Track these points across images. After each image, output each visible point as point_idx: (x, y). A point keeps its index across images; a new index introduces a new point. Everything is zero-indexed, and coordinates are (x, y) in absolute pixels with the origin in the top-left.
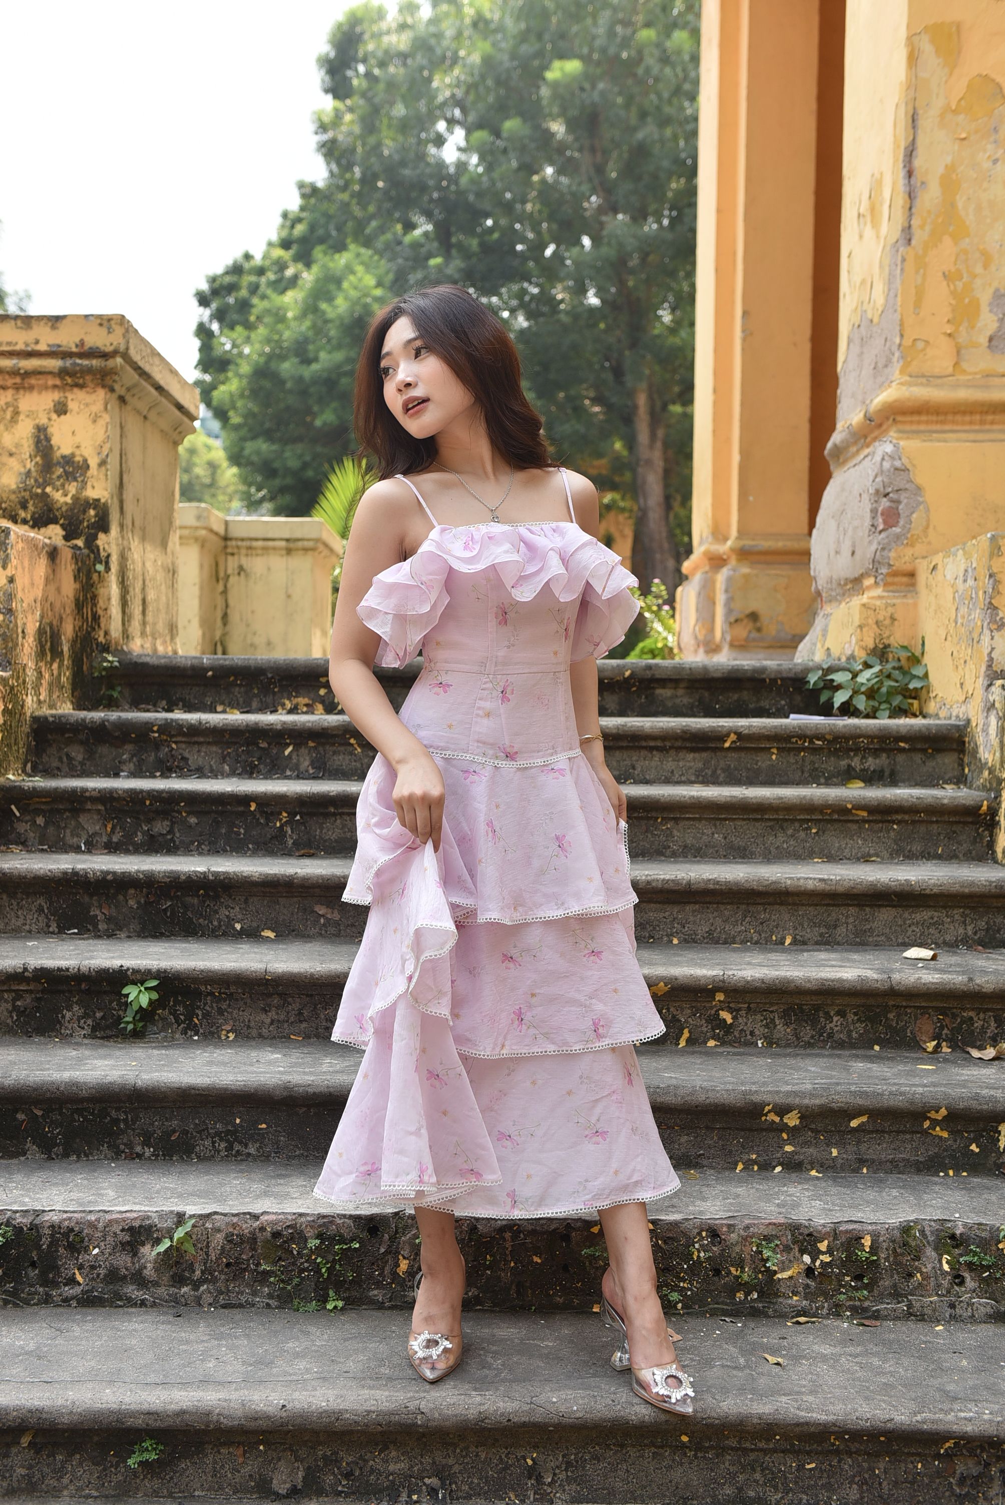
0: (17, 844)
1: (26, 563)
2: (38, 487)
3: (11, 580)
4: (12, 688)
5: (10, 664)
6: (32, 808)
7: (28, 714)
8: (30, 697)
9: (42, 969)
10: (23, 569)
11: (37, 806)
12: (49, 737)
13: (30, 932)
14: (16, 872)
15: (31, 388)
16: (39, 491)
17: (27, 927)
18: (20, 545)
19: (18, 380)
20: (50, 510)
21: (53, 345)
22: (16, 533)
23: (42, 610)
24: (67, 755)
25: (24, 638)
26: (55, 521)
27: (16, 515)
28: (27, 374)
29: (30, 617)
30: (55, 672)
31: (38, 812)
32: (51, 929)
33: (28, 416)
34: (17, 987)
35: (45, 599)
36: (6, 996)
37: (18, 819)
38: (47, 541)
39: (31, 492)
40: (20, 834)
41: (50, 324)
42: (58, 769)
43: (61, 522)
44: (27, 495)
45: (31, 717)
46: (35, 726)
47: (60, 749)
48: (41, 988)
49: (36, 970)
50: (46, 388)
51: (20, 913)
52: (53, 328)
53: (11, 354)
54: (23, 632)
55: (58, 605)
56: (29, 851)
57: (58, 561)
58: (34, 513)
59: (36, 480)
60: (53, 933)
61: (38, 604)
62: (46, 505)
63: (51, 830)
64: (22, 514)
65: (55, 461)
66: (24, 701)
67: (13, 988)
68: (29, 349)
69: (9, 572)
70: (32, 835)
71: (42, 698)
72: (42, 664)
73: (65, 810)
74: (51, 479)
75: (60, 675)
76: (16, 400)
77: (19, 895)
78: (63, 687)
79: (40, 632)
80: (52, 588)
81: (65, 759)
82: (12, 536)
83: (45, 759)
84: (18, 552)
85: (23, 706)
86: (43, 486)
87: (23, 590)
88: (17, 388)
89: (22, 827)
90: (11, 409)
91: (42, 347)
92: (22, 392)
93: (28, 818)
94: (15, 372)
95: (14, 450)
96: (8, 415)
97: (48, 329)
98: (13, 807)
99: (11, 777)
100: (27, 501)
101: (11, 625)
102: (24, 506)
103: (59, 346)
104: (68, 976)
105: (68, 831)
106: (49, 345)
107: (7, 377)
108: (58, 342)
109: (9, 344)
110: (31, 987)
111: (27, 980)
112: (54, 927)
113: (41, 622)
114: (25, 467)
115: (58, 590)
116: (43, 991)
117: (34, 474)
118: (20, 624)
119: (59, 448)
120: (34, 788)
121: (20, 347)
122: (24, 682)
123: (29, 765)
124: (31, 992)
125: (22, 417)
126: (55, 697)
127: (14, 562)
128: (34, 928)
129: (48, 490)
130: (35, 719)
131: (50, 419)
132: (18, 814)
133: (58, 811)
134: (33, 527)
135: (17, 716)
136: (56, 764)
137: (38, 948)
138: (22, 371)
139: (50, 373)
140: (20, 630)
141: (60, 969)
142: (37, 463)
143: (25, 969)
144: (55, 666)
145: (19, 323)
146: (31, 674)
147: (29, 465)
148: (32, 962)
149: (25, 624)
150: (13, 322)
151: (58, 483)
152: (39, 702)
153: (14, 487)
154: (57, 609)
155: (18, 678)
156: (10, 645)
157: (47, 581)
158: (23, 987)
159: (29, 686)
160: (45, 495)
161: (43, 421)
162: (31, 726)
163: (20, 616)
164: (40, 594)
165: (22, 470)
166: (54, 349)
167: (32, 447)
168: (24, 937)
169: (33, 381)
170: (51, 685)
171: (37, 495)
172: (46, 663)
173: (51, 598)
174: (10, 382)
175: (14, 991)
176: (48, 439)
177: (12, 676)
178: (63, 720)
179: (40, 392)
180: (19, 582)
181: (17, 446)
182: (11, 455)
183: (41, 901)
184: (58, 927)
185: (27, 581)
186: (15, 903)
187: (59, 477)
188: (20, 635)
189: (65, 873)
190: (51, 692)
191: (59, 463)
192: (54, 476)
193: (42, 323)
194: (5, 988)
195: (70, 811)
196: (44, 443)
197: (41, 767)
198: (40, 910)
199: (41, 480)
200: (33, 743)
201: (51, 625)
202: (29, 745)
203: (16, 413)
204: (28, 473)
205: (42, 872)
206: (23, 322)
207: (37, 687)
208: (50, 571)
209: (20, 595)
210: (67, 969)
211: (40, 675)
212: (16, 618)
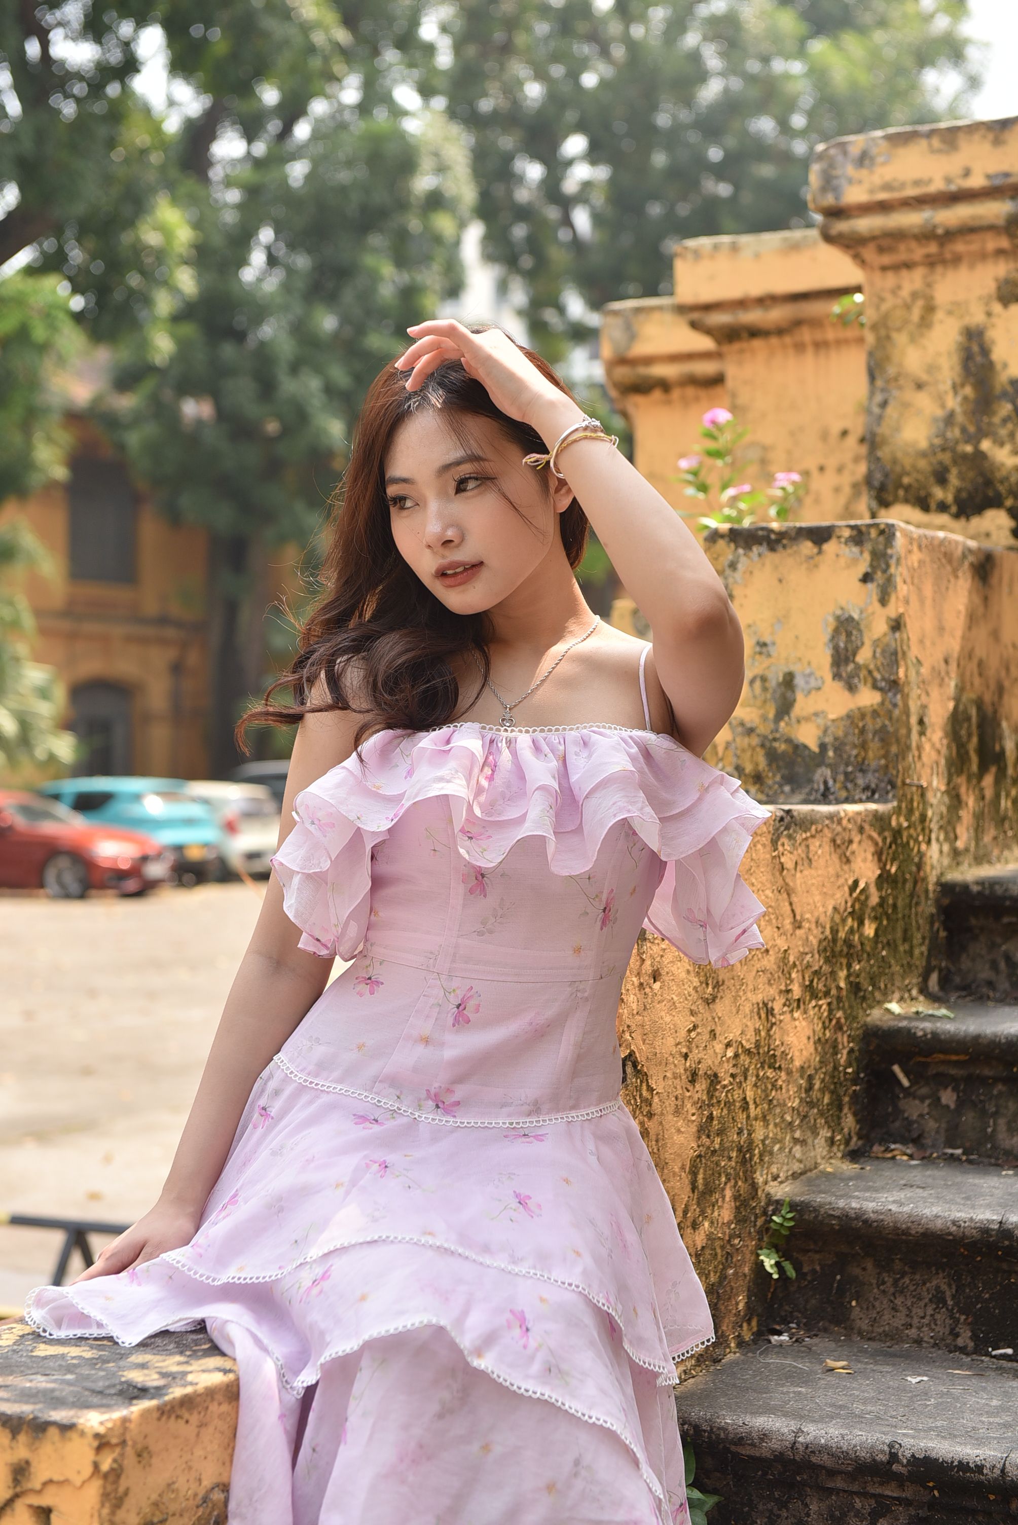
0: (904, 1141)
1: (928, 590)
2: (967, 442)
3: (897, 625)
4: (897, 833)
5: (894, 786)
6: (932, 1071)
7: (932, 879)
8: (935, 846)
9: (927, 1459)
10: (922, 601)
11: (942, 1069)
12: (973, 921)
13: (918, 1342)
14: (888, 1220)
15: (957, 260)
16: (969, 449)
17: (913, 1333)
18: (916, 557)
19: (933, 248)
20: (989, 482)
21: (996, 176)
22: (906, 534)
23: (962, 676)
24: (1008, 958)
25: (922, 733)
26: (995, 502)
27: (929, 495)
28: (950, 235)
29: (935, 693)
30: (989, 793)
31: (942, 1080)
32: (960, 1342)
33: (950, 313)
34: (879, 1491)
35: (968, 654)
36: (858, 1503)
37: (907, 1091)
38: (972, 544)
39: (953, 450)
40: (909, 1123)
41: (991, 136)
42: (990, 984)
43: (1009, 502)
44: (946, 458)
45: (939, 883)
46: (946, 901)
47: (993, 946)
48: (926, 1499)
49: (914, 1461)
50: (983, 256)
51: (898, 1301)
52: (998, 142)
53: (921, 202)
54: (921, 722)
55: (994, 664)
56: (927, 1160)
57: (994, 580)
58: (959, 491)
59: (964, 430)
60: (963, 1350)
61: (953, 666)
62: (982, 474)
63: (969, 1118)
64: (939, 493)
65: (998, 390)
66: (921, 855)
67: (871, 1490)
68: (953, 188)
69: (893, 609)
70: (932, 1125)
71: (960, 844)
72: (961, 781)
73: (996, 1080)
74: (990, 424)
75: (997, 796)
76: (929, 285)
77: (898, 1265)
78: (1003, 819)
79: (956, 720)
80: (982, 633)
81: (1002, 965)
82: (900, 540)
83: (965, 963)
84: (912, 570)
85: (919, 866)
86: (974, 440)
87: (921, 642)
88: (931, 263)
89: (914, 1109)
90: (920, 303)
91: (977, 181)
92: (939, 269)
93: (924, 1091)
94: (927, 235)
95: (924, 377)
96: (916, 313)
97: (987, 147)
98: (896, 1068)
99: (894, 1007)
100: (946, 470)
101: (897, 712)
102: (941, 478)
103: (1007, 175)
104: (980, 1484)
105: (1002, 1122)
106: (988, 177)
107: (913, 244)
108: (1005, 167)
109: (917, 183)
110: (908, 1494)
111: (900, 1480)
112: (965, 1338)
113: (957, 700)
114: (943, 406)
115: (995, 635)
116: (932, 1505)
117: (960, 418)
118: (913, 706)
119: (1005, 366)
120: (935, 1034)
121: (937, 186)
122: (923, 818)
123: (934, 978)
124: (907, 1503)
125: (940, 315)
126: (987, 839)
127: (903, 589)
128: (927, 1334)
129: (986, 445)
130: (947, 889)
131: (989, 314)
132: (905, 1082)
133: (983, 1081)
134: (957, 516)
135: (909, 886)
136: (985, 973)
137: (926, 1394)
138: (940, 231)
139: (991, 228)
140: (914, 720)
141: (963, 1466)
142: (965, 399)
143: (893, 1457)
144: (988, 781)
145: (936, 142)
146: (937, 800)
147: (952, 402)
148: (907, 1442)
149: (924, 707)
150: (924, 143)
151: (1003, 432)
152: (956, 853)
153: (923, 444)
154: (991, 672)
155: (911, 811)
156: (894, 749)
157: (972, 619)
158: (890, 1491)
159: (934, 826)
160: (980, 456)
161: (977, 317)
162: (937, 901)
163: (914, 692)
164: (954, 644)
165: (940, 413)
166: (998, 182)
167: (958, 369)
168: (905, 1356)
169: (960, 247)
170: (979, 817)
171: (965, 457)
172: (969, 780)
173: (980, 652)
174: (919, 252)
175: (873, 1496)
176: (985, 352)
177: (898, 811)
178: (999, 890)
179: (972, 266)
180: (913, 629)
181: (932, 368)
182: (920, 386)
183: (939, 1281)
184: (974, 1338)
185: (929, 624)
186: (889, 1281)
187: (1005, 421)
188: (915, 729)
189: (985, 1231)
190: (978, 831)
191: (1004, 395)
192: (996, 420)
193: (977, 137)
194: (855, 1488)
195: (1005, 1081)
196: (979, 359)
197: (957, 980)
198: (939, 1299)
199: (972, 429)
200: (943, 934)
201: (979, 704)
202: (934, 937)
203: (930, 309)
204: (949, 419)
205: (939, 1224)
206: (944, 141)
207: (949, 825)
208: (977, 600)
209: (914, 651)
210: (979, 1468)
211: (955, 801)
212: (906, 697)
